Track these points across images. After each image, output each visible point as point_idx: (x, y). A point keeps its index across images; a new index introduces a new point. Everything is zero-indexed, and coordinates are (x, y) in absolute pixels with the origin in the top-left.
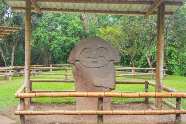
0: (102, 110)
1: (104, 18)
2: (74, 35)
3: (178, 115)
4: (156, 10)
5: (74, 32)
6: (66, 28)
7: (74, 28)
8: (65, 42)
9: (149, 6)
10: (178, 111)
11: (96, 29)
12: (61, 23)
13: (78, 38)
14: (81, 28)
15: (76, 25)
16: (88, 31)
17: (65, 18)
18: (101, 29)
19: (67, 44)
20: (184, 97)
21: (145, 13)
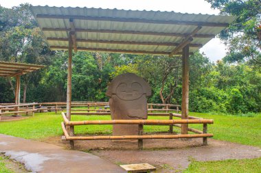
0: (142, 135)
1: (117, 57)
2: (88, 74)
3: (205, 138)
4: (181, 51)
5: (88, 70)
6: (80, 66)
7: (88, 67)
8: (79, 80)
9: (175, 47)
10: (205, 135)
11: (110, 68)
12: (75, 62)
13: (92, 76)
14: (95, 66)
15: (90, 64)
16: (101, 70)
17: (79, 57)
18: (116, 68)
19: (81, 82)
20: (210, 123)
21: (169, 53)
